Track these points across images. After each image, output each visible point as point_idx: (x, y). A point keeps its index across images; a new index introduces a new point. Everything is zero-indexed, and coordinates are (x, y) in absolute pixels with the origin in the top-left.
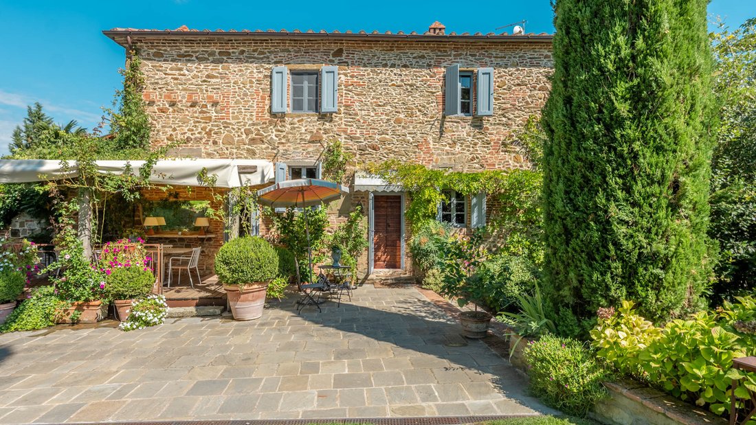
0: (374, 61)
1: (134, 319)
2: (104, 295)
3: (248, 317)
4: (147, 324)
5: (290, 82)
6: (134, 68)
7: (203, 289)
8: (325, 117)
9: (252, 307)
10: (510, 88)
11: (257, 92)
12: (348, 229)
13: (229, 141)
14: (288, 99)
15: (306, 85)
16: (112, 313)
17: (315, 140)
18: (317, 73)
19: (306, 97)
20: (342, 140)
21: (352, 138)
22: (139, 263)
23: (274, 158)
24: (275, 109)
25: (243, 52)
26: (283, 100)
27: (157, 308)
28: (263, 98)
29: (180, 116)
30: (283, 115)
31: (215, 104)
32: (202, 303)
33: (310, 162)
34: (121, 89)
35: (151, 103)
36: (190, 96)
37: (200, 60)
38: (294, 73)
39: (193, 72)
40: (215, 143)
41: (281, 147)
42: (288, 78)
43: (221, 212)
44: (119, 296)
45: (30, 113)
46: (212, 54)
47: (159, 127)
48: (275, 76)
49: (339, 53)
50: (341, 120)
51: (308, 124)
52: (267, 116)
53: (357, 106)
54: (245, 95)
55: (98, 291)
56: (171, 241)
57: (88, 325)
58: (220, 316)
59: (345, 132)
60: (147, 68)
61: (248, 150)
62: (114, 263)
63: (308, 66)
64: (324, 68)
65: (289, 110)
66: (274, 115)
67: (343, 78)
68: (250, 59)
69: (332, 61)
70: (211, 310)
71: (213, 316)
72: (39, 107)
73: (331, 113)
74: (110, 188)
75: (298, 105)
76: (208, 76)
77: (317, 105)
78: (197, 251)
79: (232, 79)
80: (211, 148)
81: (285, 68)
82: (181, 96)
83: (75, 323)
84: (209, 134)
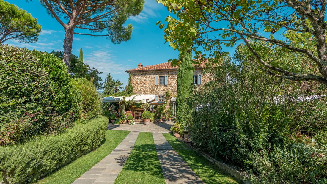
0: (176, 73)
1: (130, 123)
2: (127, 119)
3: (147, 124)
4: (132, 124)
5: (159, 78)
6: (130, 77)
7: (142, 120)
8: (166, 86)
9: (147, 122)
10: (206, 78)
11: (152, 81)
12: (171, 109)
13: (147, 91)
14: (159, 82)
15: (162, 79)
16: (128, 122)
17: (164, 90)
18: (164, 76)
19: (162, 81)
20: (169, 90)
21: (171, 90)
22: (131, 115)
23: (156, 94)
24: (156, 84)
25: (150, 73)
26: (157, 83)
27: (134, 122)
28: (154, 82)
29: (138, 86)
30: (157, 85)
31: (145, 84)
32: (141, 122)
33: (163, 95)
34: (128, 81)
35: (133, 84)
36: (140, 82)
37: (142, 75)
38: (160, 76)
39: (141, 77)
40: (145, 91)
41: (157, 92)
42: (158, 78)
43: (143, 107)
44: (129, 120)
45: (108, 76)
46: (144, 74)
47: (135, 88)
48: (156, 77)
49: (169, 72)
50: (169, 86)
51: (162, 87)
52: (154, 86)
53: (172, 83)
54: (150, 81)
55: (126, 119)
56: (137, 110)
57: (124, 124)
58: (143, 124)
59: (170, 89)
60: (133, 77)
61: (151, 93)
62: (128, 115)
63: (162, 75)
64: (165, 75)
65: (159, 84)
66: (156, 85)
67: (169, 77)
68: (151, 74)
69: (167, 74)
70: (142, 123)
71: (142, 124)
72: (110, 74)
73: (167, 85)
74: (127, 104)
75: (160, 83)
76: (143, 78)
77: (164, 83)
78: (141, 113)
79: (148, 78)
80: (144, 92)
81: (157, 76)
82: (138, 82)
83: (123, 123)
84: (144, 89)
